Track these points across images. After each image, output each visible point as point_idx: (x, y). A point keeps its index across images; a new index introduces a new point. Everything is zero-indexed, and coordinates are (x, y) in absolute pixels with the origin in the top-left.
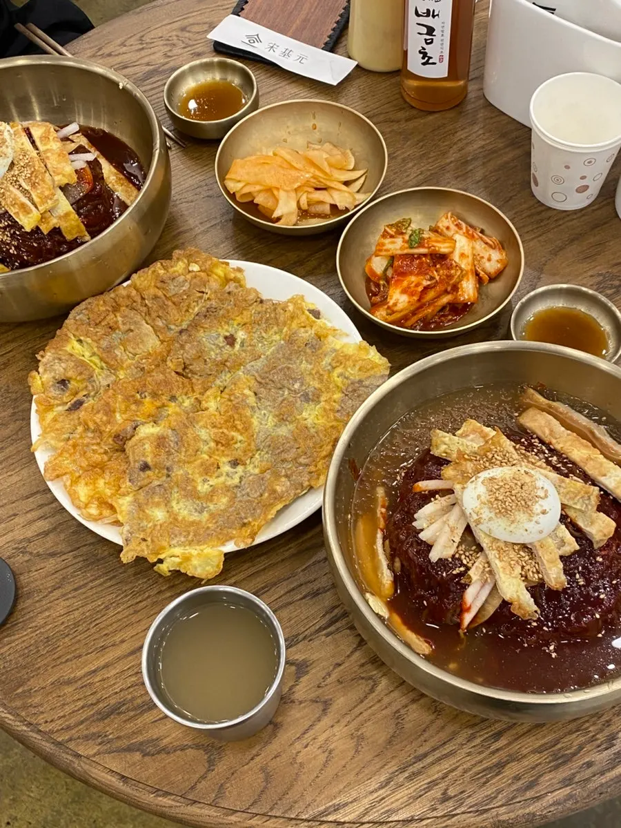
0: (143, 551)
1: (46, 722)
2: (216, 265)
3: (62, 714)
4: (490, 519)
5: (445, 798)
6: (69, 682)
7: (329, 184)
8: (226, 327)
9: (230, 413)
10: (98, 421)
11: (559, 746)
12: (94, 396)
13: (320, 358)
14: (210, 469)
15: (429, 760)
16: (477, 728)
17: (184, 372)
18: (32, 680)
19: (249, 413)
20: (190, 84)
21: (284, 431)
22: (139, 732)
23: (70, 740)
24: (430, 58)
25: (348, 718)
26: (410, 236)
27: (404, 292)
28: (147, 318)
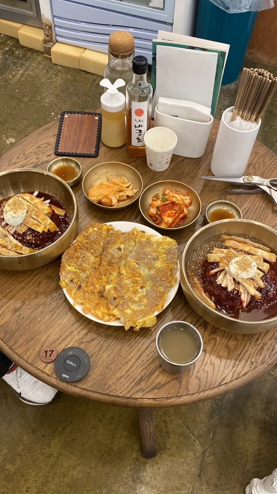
0: (130, 324)
1: (121, 393)
2: (103, 226)
3: (124, 388)
4: (241, 273)
5: (252, 363)
6: (122, 377)
7: (123, 189)
8: (116, 245)
9: (132, 272)
10: (91, 289)
11: (275, 336)
12: (83, 282)
13: (152, 245)
14: (135, 292)
15: (242, 354)
16: (251, 340)
17: (110, 264)
18: (109, 382)
19: (138, 270)
20: (55, 168)
21: (152, 272)
22: (152, 383)
23: (132, 395)
24: (140, 140)
25: (213, 353)
26: (162, 199)
27: (168, 216)
28: (88, 251)
